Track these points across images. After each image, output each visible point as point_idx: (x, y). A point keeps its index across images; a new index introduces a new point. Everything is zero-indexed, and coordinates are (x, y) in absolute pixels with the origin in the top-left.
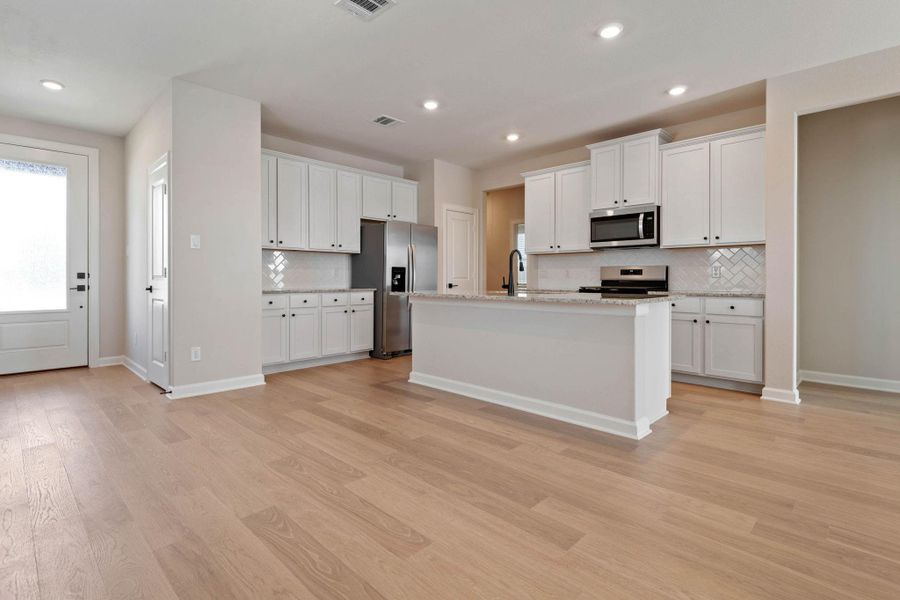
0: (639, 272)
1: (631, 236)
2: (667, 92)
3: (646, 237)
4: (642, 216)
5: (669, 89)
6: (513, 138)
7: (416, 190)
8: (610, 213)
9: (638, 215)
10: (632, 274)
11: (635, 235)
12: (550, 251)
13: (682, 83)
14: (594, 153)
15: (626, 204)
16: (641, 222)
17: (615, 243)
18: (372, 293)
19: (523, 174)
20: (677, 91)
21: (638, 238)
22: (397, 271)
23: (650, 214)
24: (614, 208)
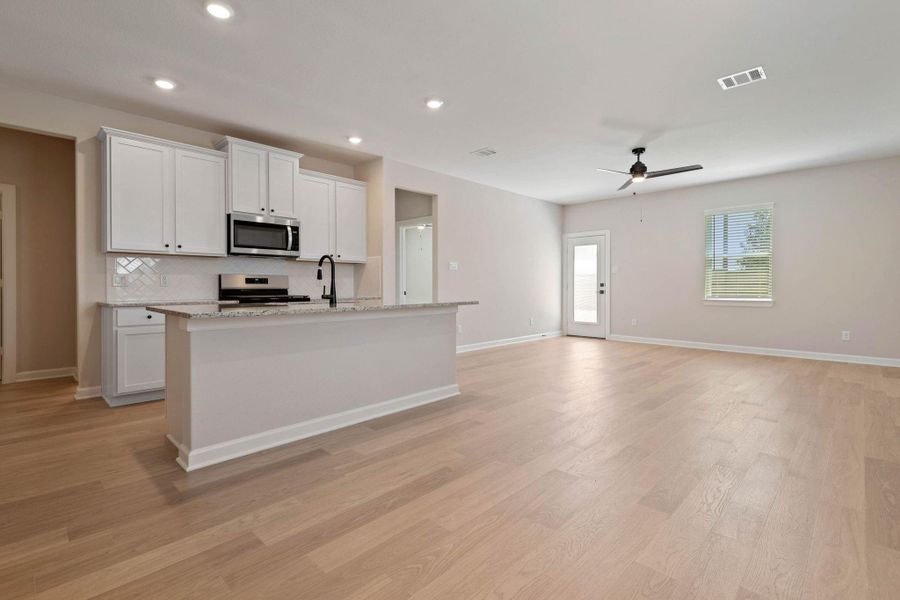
0: (264, 281)
2: (348, 138)
3: (292, 249)
4: (290, 229)
8: (259, 220)
9: (285, 228)
10: (257, 282)
11: (283, 246)
14: (232, 147)
15: (272, 214)
16: (290, 234)
17: (255, 251)
20: (355, 141)
21: (286, 249)
23: (295, 229)
24: (262, 215)
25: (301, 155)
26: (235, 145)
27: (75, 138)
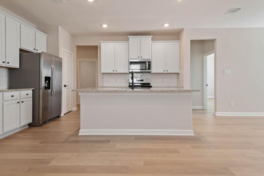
0: (142, 80)
1: (143, 69)
3: (148, 69)
4: (147, 63)
5: (165, 24)
6: (105, 26)
7: (46, 37)
9: (146, 62)
11: (145, 69)
12: (112, 72)
13: (168, 23)
14: (130, 39)
15: (142, 58)
16: (147, 64)
18: (31, 91)
19: (100, 42)
20: (166, 25)
21: (146, 69)
22: (48, 79)
23: (149, 62)
24: (139, 59)
25: (152, 36)
26: (131, 38)
27: (98, 45)
